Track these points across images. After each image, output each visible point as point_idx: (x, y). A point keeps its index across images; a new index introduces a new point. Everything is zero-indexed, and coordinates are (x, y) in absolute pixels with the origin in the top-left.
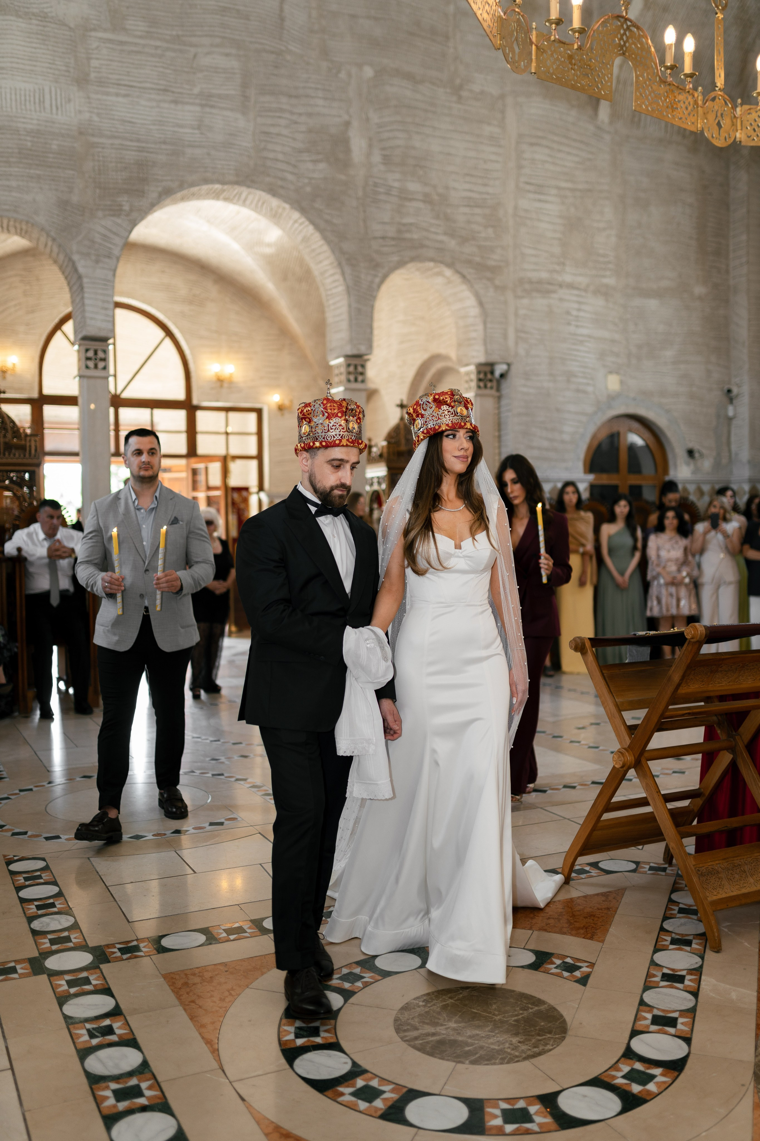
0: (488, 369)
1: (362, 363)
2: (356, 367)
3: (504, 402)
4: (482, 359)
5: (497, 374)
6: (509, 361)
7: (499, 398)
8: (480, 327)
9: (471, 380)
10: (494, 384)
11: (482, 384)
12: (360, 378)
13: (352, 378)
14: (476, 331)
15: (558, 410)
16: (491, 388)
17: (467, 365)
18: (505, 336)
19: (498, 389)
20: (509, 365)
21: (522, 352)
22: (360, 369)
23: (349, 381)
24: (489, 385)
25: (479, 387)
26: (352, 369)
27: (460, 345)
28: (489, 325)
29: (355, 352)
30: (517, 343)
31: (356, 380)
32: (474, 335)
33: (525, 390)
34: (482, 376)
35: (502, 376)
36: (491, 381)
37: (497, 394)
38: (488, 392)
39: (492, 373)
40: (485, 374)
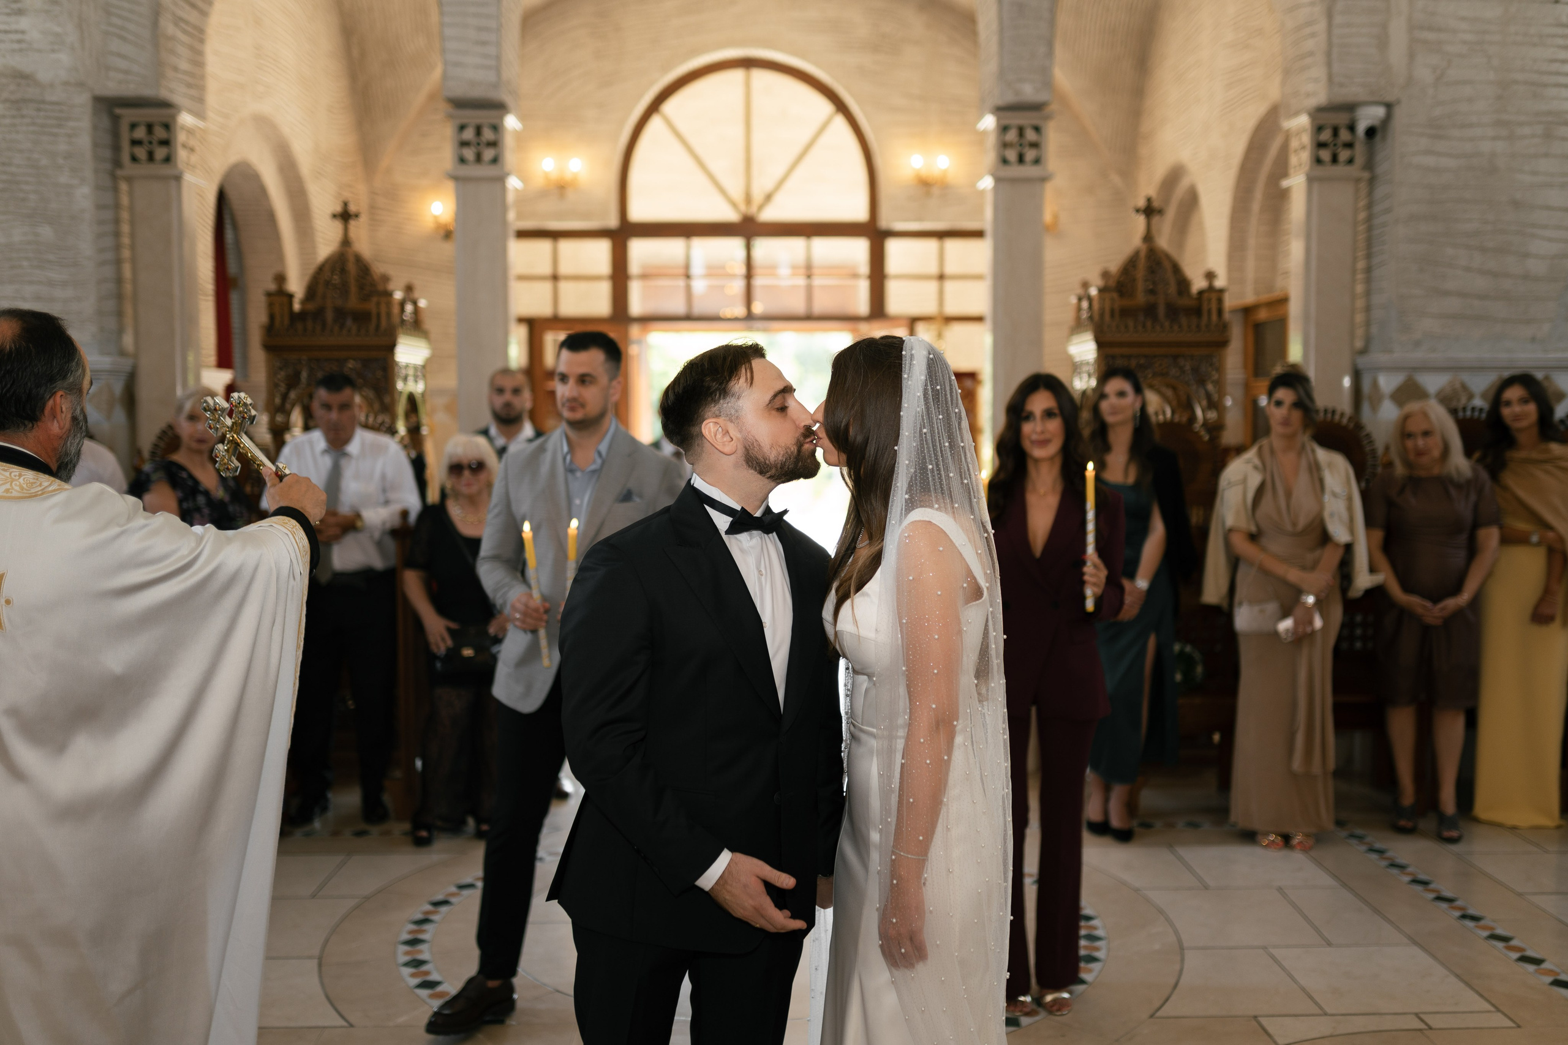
0: (1342, 119)
1: (1035, 122)
2: (1021, 131)
3: (1380, 191)
4: (1321, 98)
5: (1361, 127)
6: (1389, 98)
7: (1372, 181)
8: (1321, 26)
9: (1303, 148)
10: (1360, 150)
11: (1325, 155)
12: (1030, 155)
13: (1011, 155)
14: (1313, 35)
15: (1516, 204)
16: (1350, 161)
17: (1296, 114)
18: (1382, 42)
19: (1370, 165)
20: (1389, 106)
21: (1424, 73)
22: (1031, 135)
23: (1005, 161)
24: (1344, 155)
25: (1318, 161)
26: (1011, 136)
27: (1287, 73)
28: (1338, 19)
29: (1010, 98)
30: (1411, 56)
31: (1021, 159)
32: (1310, 44)
33: (1430, 161)
34: (1326, 136)
35: (1371, 132)
36: (1349, 145)
37: (1366, 175)
38: (1340, 170)
39: (1352, 128)
40: (1336, 131)
